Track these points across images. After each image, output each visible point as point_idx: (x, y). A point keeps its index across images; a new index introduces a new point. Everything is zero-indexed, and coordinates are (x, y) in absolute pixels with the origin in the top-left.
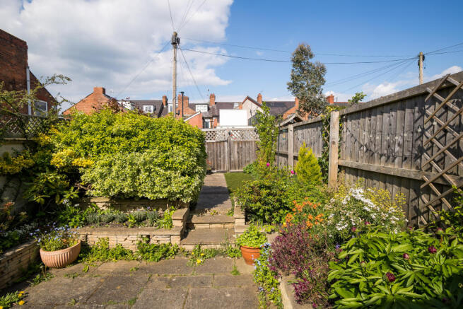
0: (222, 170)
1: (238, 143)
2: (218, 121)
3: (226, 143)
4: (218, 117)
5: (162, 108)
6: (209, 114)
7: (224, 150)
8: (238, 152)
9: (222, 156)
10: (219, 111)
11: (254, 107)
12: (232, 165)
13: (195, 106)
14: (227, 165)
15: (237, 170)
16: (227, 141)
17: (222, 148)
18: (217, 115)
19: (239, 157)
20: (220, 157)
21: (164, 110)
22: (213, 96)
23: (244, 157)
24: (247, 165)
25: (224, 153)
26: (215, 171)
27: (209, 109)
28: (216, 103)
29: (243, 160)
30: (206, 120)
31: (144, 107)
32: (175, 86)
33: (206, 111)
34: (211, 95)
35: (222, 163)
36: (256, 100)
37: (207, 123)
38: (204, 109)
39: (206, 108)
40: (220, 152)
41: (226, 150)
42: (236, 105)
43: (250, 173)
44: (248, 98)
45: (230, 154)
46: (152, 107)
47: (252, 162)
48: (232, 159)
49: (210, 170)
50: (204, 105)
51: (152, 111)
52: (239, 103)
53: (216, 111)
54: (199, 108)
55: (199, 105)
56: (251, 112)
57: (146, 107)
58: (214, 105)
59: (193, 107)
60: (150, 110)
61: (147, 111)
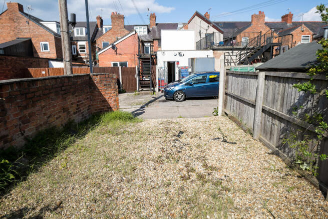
2: (160, 45)
4: (159, 40)
5: (96, 30)
6: (149, 37)
13: (133, 28)
18: (158, 38)
21: (99, 33)
22: (153, 16)
27: (149, 31)
28: (157, 24)
30: (146, 44)
31: (75, 29)
33: (146, 33)
37: (147, 48)
38: (142, 32)
39: (146, 30)
46: (84, 29)
50: (143, 27)
51: (84, 35)
52: (184, 24)
53: (157, 33)
54: (137, 30)
55: (138, 27)
56: (200, 33)
57: (77, 30)
58: (155, 27)
59: (130, 28)
60: (82, 33)
61: (78, 34)
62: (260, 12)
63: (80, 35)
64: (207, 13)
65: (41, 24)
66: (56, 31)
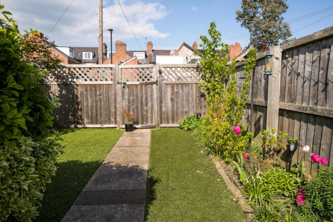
0: (149, 124)
1: (173, 85)
3: (155, 86)
4: (154, 63)
6: (146, 60)
7: (152, 95)
8: (172, 99)
9: (149, 104)
10: (155, 57)
11: (190, 53)
12: (162, 118)
13: (133, 54)
14: (156, 117)
15: (171, 125)
16: (156, 83)
17: (149, 93)
18: (154, 61)
19: (173, 106)
20: (147, 105)
22: (150, 44)
23: (180, 106)
24: (185, 118)
25: (152, 100)
26: (139, 126)
27: (146, 56)
28: (153, 51)
29: (180, 110)
31: (84, 53)
32: (101, 21)
33: (144, 58)
34: (149, 42)
35: (149, 115)
36: (192, 46)
38: (141, 56)
39: (144, 55)
40: (146, 99)
41: (155, 95)
42: (171, 53)
43: (189, 129)
44: (185, 44)
45: (161, 102)
46: (91, 53)
47: (192, 114)
48: (164, 109)
49: (131, 125)
50: (141, 53)
51: (91, 58)
52: (175, 51)
53: (153, 58)
54: (137, 55)
55: (137, 53)
56: (187, 58)
57: (86, 54)
58: (151, 52)
59: (131, 54)
60: (89, 57)
61: (86, 57)
62: (236, 43)
63: (87, 58)
64: (195, 42)
65: (57, 49)
66: (69, 55)
